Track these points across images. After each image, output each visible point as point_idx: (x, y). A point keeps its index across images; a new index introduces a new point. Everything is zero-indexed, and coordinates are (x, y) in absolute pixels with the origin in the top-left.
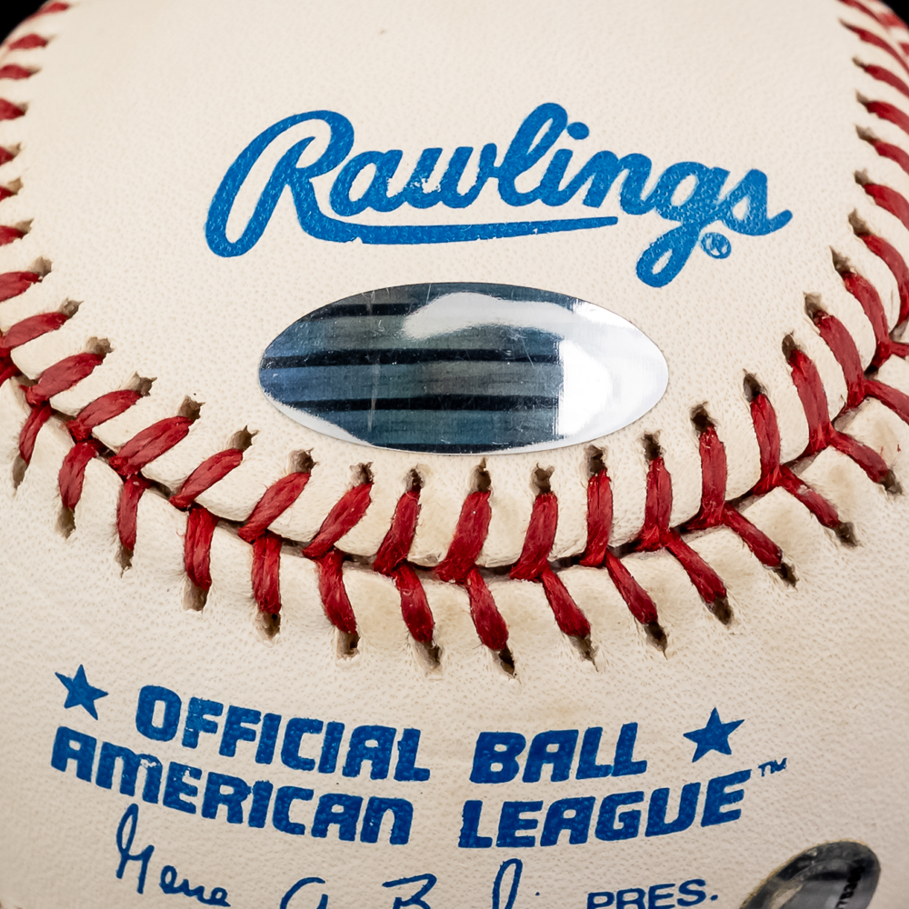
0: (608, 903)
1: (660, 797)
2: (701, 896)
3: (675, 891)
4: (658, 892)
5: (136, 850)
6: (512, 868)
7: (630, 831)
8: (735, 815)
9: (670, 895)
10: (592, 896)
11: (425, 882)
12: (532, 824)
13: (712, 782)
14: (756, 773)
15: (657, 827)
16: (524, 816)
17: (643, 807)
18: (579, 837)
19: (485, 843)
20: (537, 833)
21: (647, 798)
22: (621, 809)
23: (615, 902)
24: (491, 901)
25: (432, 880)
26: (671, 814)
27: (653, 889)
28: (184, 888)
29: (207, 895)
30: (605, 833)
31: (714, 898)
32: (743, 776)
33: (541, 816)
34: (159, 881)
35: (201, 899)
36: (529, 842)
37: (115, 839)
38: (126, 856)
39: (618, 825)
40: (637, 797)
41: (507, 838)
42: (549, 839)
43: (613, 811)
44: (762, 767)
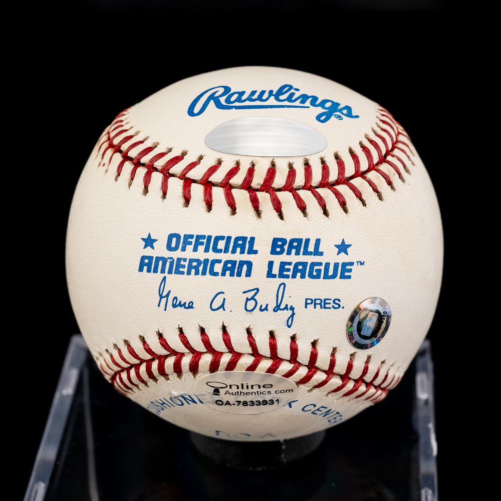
0: (311, 303)
1: (328, 265)
2: (339, 306)
3: (331, 301)
4: (327, 301)
5: (164, 294)
6: (283, 286)
7: (318, 277)
8: (349, 277)
9: (330, 303)
10: (307, 299)
11: (256, 291)
12: (289, 270)
13: (342, 263)
14: (355, 264)
15: (326, 277)
16: (287, 267)
17: (322, 268)
18: (303, 277)
19: (274, 276)
20: (290, 273)
21: (324, 265)
22: (316, 268)
23: (314, 303)
24: (276, 299)
25: (258, 290)
26: (331, 273)
27: (325, 300)
28: (180, 305)
29: (187, 306)
30: (311, 276)
31: (343, 308)
32: (352, 264)
33: (291, 267)
34: (172, 304)
35: (185, 308)
36: (288, 277)
37: (158, 291)
38: (161, 297)
39: (315, 273)
40: (320, 264)
41: (281, 275)
42: (294, 276)
43: (313, 268)
44: (358, 262)
